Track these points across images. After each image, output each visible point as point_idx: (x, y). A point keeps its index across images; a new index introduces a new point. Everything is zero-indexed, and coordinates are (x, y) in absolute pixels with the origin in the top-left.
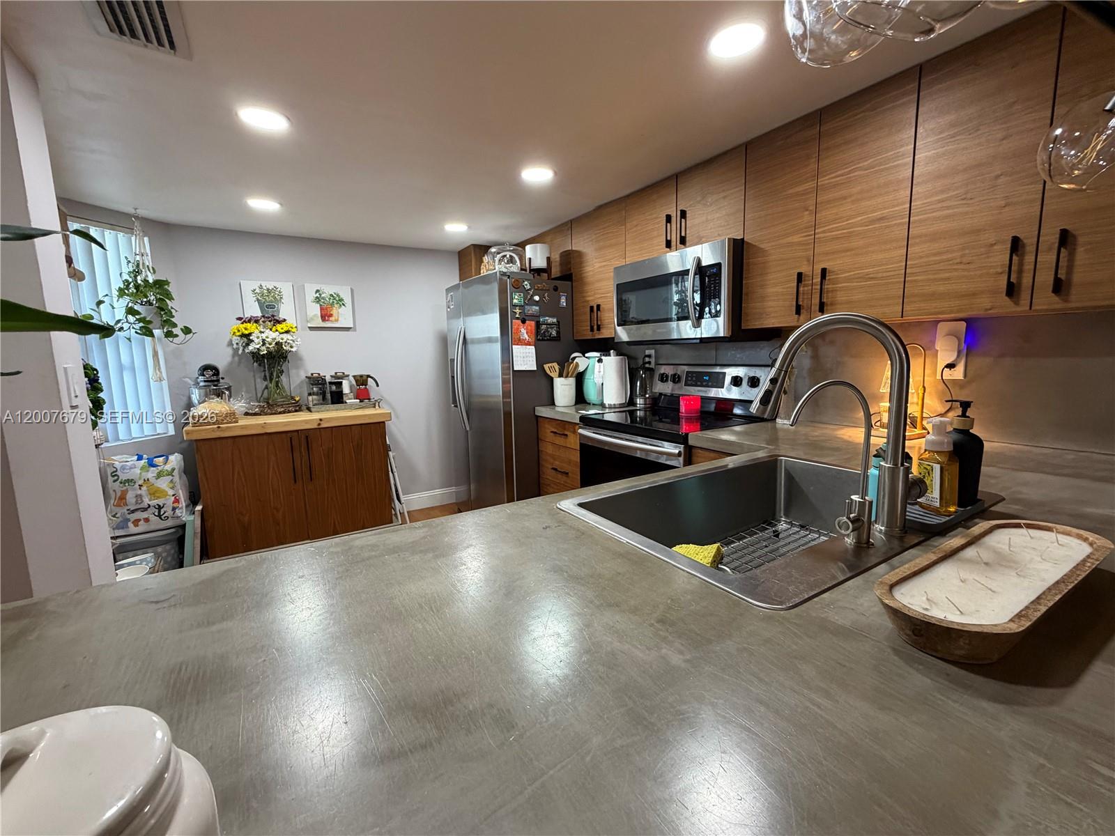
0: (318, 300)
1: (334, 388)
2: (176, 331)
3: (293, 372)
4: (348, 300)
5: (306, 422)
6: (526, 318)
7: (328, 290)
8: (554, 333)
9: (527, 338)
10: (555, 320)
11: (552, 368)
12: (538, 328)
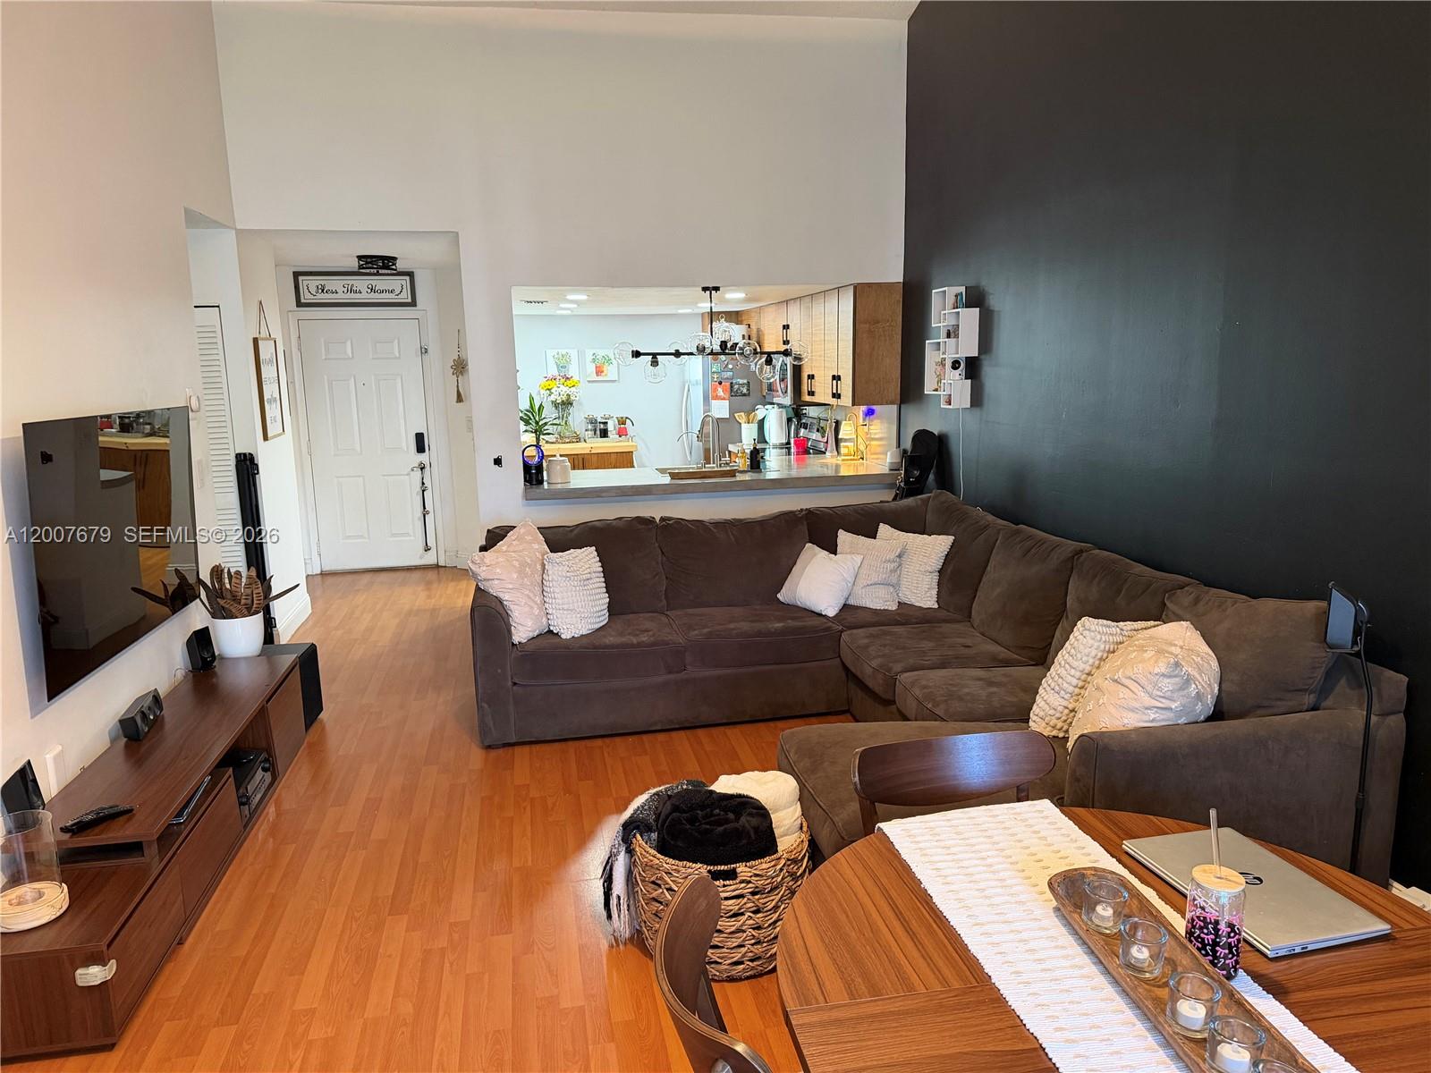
0: (594, 361)
1: (602, 426)
3: (576, 414)
4: (614, 360)
5: (583, 448)
7: (601, 353)
8: (745, 391)
10: (745, 381)
11: (741, 417)
12: (732, 387)
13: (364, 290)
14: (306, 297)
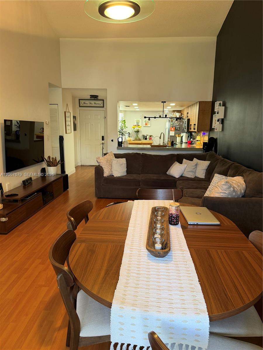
0: (145, 122)
1: (146, 137)
2: (126, 127)
3: (140, 134)
5: (140, 142)
6: (173, 126)
8: (179, 129)
9: (173, 130)
11: (177, 135)
12: (175, 128)
13: (93, 103)
14: (81, 105)
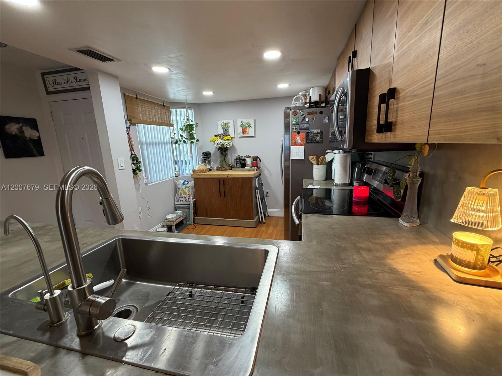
0: (241, 126)
2: (194, 141)
4: (252, 125)
5: (224, 175)
6: (300, 131)
7: (245, 121)
8: (318, 138)
9: (300, 142)
10: (319, 131)
11: (313, 159)
13: (73, 80)
14: (49, 88)
